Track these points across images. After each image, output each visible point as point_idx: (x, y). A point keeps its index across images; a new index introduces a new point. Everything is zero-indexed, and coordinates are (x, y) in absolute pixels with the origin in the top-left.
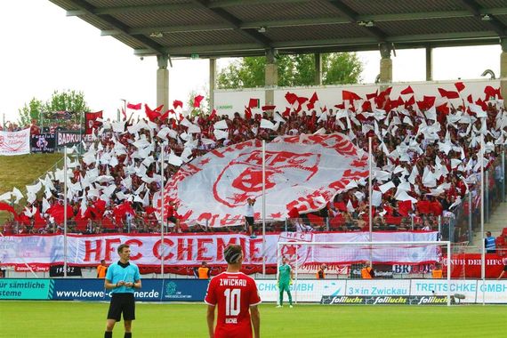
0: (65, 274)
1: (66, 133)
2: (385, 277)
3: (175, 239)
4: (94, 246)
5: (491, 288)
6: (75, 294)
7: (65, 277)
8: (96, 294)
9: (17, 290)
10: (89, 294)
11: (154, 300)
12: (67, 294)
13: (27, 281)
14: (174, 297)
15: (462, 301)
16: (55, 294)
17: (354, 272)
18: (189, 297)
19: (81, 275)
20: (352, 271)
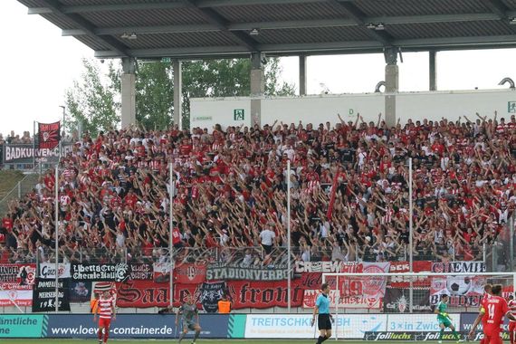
0: (57, 309)
1: (15, 147)
2: (423, 312)
6: (73, 331)
7: (57, 312)
9: (5, 327)
11: (166, 337)
12: (64, 331)
13: (16, 317)
16: (50, 332)
17: (388, 305)
18: (207, 333)
19: (69, 310)
20: (385, 305)
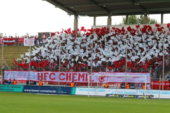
3: (65, 73)
4: (40, 75)
5: (164, 93)
6: (30, 91)
8: (36, 91)
9: (13, 88)
10: (34, 91)
11: (54, 93)
12: (28, 90)
14: (61, 92)
15: (153, 97)
16: (24, 90)
18: (65, 93)
19: (36, 84)
20: (121, 86)
